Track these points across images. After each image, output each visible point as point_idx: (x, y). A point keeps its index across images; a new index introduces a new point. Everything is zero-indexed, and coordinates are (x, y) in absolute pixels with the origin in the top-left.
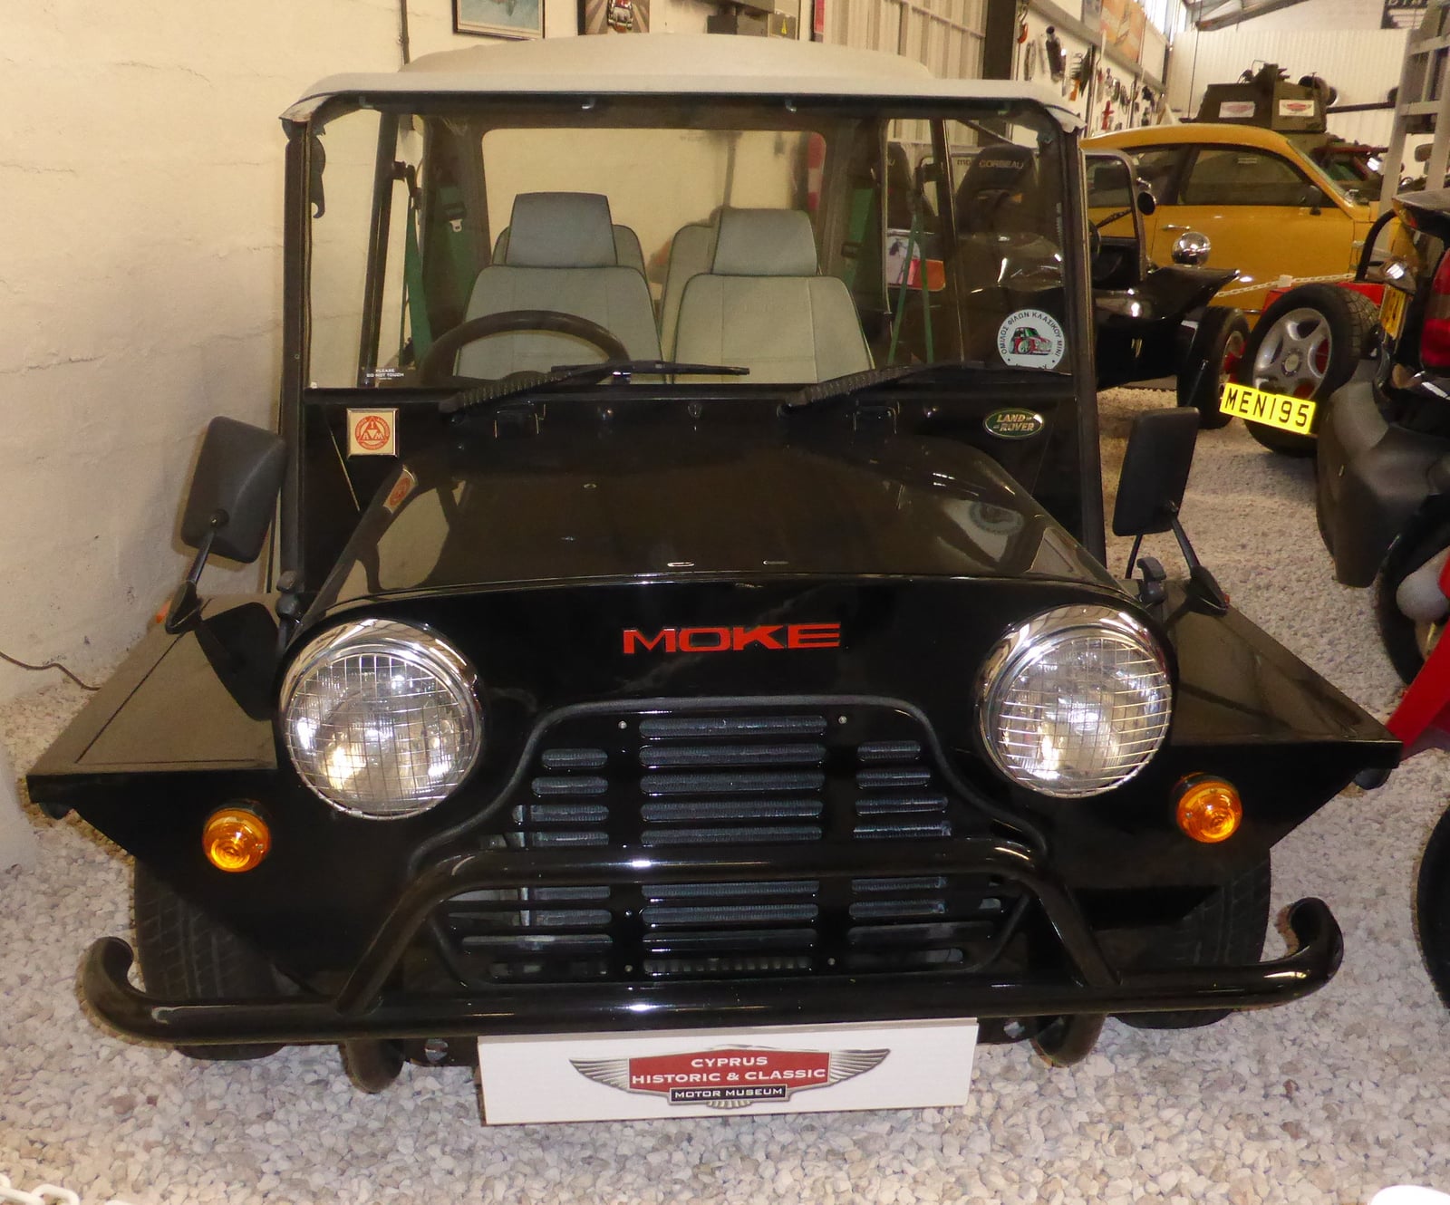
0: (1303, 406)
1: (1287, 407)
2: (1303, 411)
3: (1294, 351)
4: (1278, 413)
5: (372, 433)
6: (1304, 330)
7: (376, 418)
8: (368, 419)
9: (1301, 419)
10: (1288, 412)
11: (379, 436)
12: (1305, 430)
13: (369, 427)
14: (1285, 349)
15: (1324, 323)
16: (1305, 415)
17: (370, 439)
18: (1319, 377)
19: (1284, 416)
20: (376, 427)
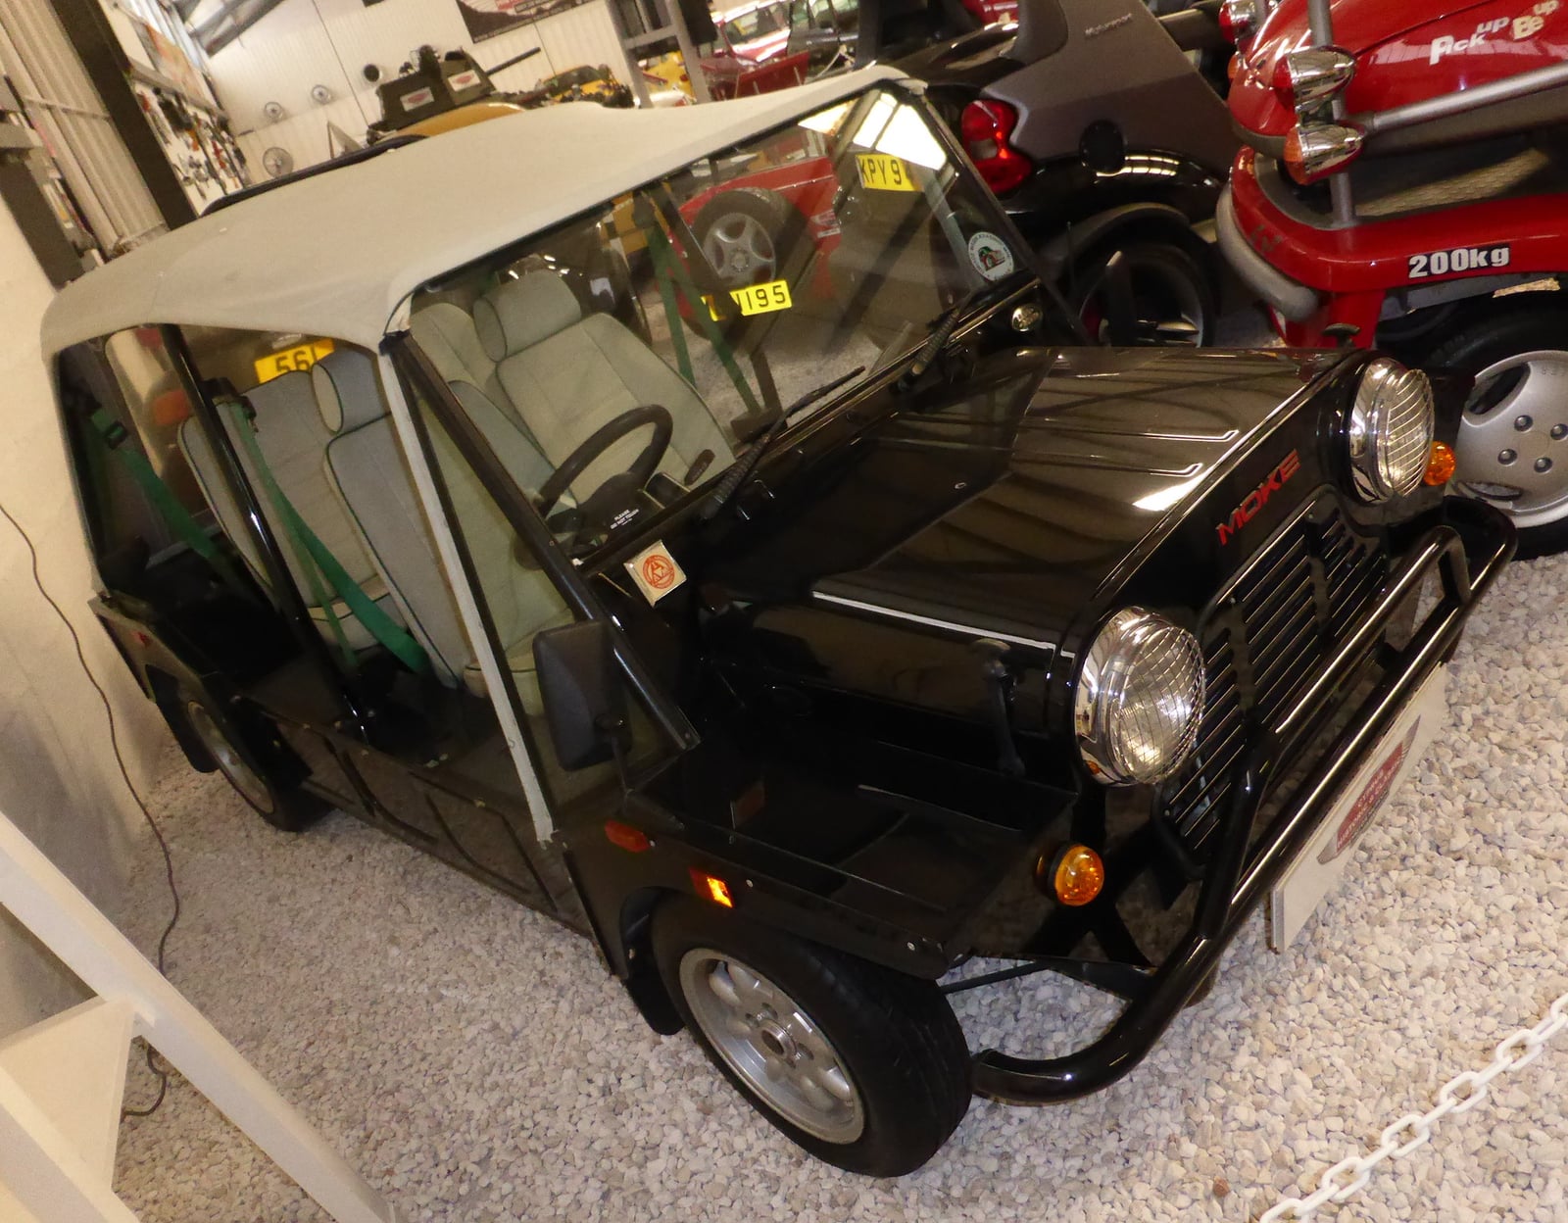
0: (775, 287)
1: (761, 294)
2: (777, 290)
3: (736, 250)
4: (756, 302)
5: (659, 572)
6: (734, 231)
7: (653, 557)
8: (647, 562)
9: (780, 298)
10: (765, 297)
11: (665, 571)
12: (788, 304)
13: (653, 569)
14: (727, 253)
15: (749, 220)
16: (781, 293)
17: (661, 578)
18: (771, 261)
19: (763, 302)
20: (659, 566)
